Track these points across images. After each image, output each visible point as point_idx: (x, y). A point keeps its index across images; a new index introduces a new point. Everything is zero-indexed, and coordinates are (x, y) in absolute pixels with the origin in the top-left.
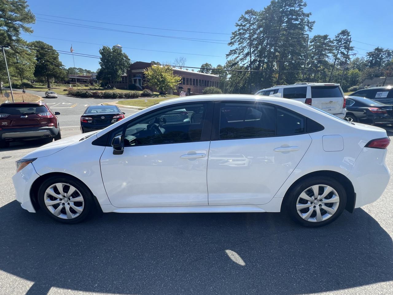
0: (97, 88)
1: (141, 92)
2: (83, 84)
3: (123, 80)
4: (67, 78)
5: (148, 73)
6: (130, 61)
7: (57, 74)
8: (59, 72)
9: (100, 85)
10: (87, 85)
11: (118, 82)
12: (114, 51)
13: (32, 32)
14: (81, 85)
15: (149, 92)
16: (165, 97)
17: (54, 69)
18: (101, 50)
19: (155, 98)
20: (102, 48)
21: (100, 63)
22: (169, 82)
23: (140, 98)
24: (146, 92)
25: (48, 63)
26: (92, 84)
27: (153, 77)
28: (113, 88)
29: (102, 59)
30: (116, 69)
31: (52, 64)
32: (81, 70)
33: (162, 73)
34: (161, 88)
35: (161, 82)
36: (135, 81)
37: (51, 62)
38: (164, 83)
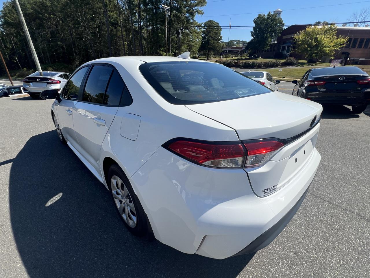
0: (244, 58)
1: (283, 61)
2: (233, 55)
3: (271, 48)
4: (222, 50)
5: (299, 38)
6: (284, 26)
7: (215, 47)
8: (217, 45)
9: (248, 55)
10: (236, 55)
11: (265, 51)
12: (268, 18)
13: (202, 14)
14: (232, 56)
15: (293, 60)
16: (313, 66)
17: (214, 43)
18: (255, 18)
19: (298, 67)
20: (257, 16)
21: (252, 32)
22: (324, 47)
23: (279, 67)
24: (289, 61)
25: (211, 39)
26: (241, 55)
27: (304, 42)
28: (258, 58)
29: (255, 29)
30: (266, 37)
31: (213, 39)
32: (238, 42)
33: (318, 36)
34: (311, 55)
35: (313, 47)
36: (284, 48)
37: (213, 38)
38: (317, 49)
